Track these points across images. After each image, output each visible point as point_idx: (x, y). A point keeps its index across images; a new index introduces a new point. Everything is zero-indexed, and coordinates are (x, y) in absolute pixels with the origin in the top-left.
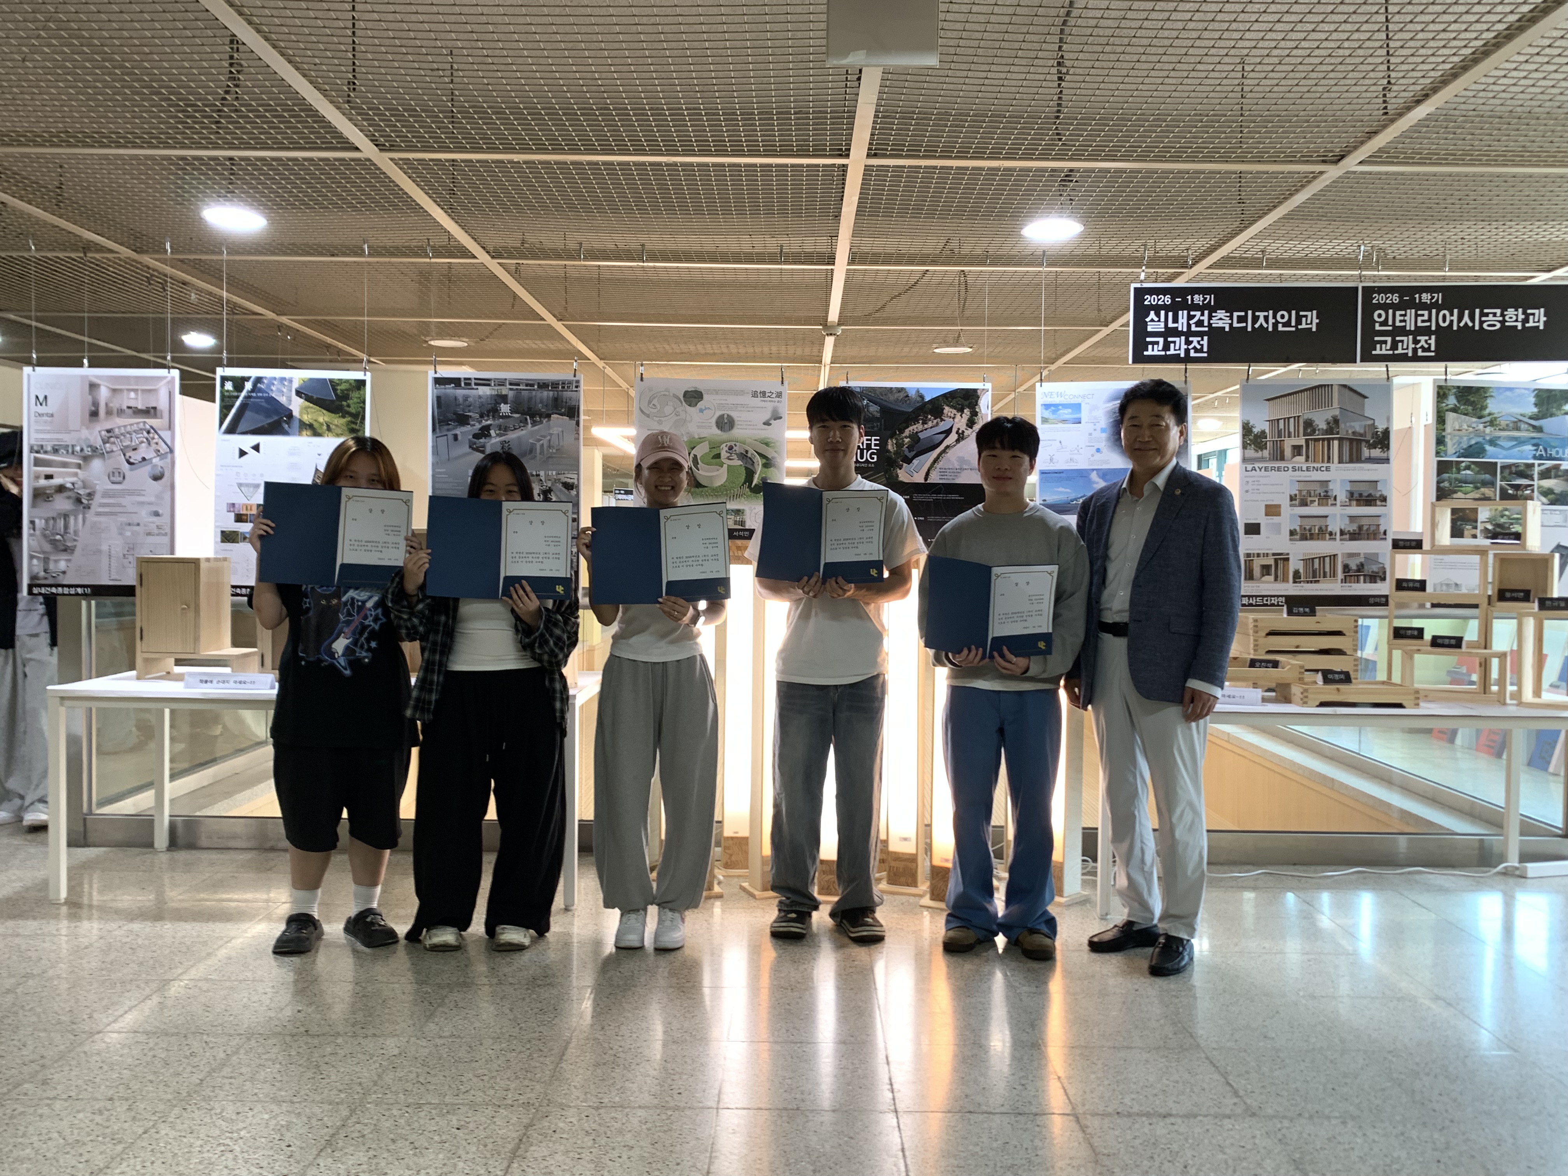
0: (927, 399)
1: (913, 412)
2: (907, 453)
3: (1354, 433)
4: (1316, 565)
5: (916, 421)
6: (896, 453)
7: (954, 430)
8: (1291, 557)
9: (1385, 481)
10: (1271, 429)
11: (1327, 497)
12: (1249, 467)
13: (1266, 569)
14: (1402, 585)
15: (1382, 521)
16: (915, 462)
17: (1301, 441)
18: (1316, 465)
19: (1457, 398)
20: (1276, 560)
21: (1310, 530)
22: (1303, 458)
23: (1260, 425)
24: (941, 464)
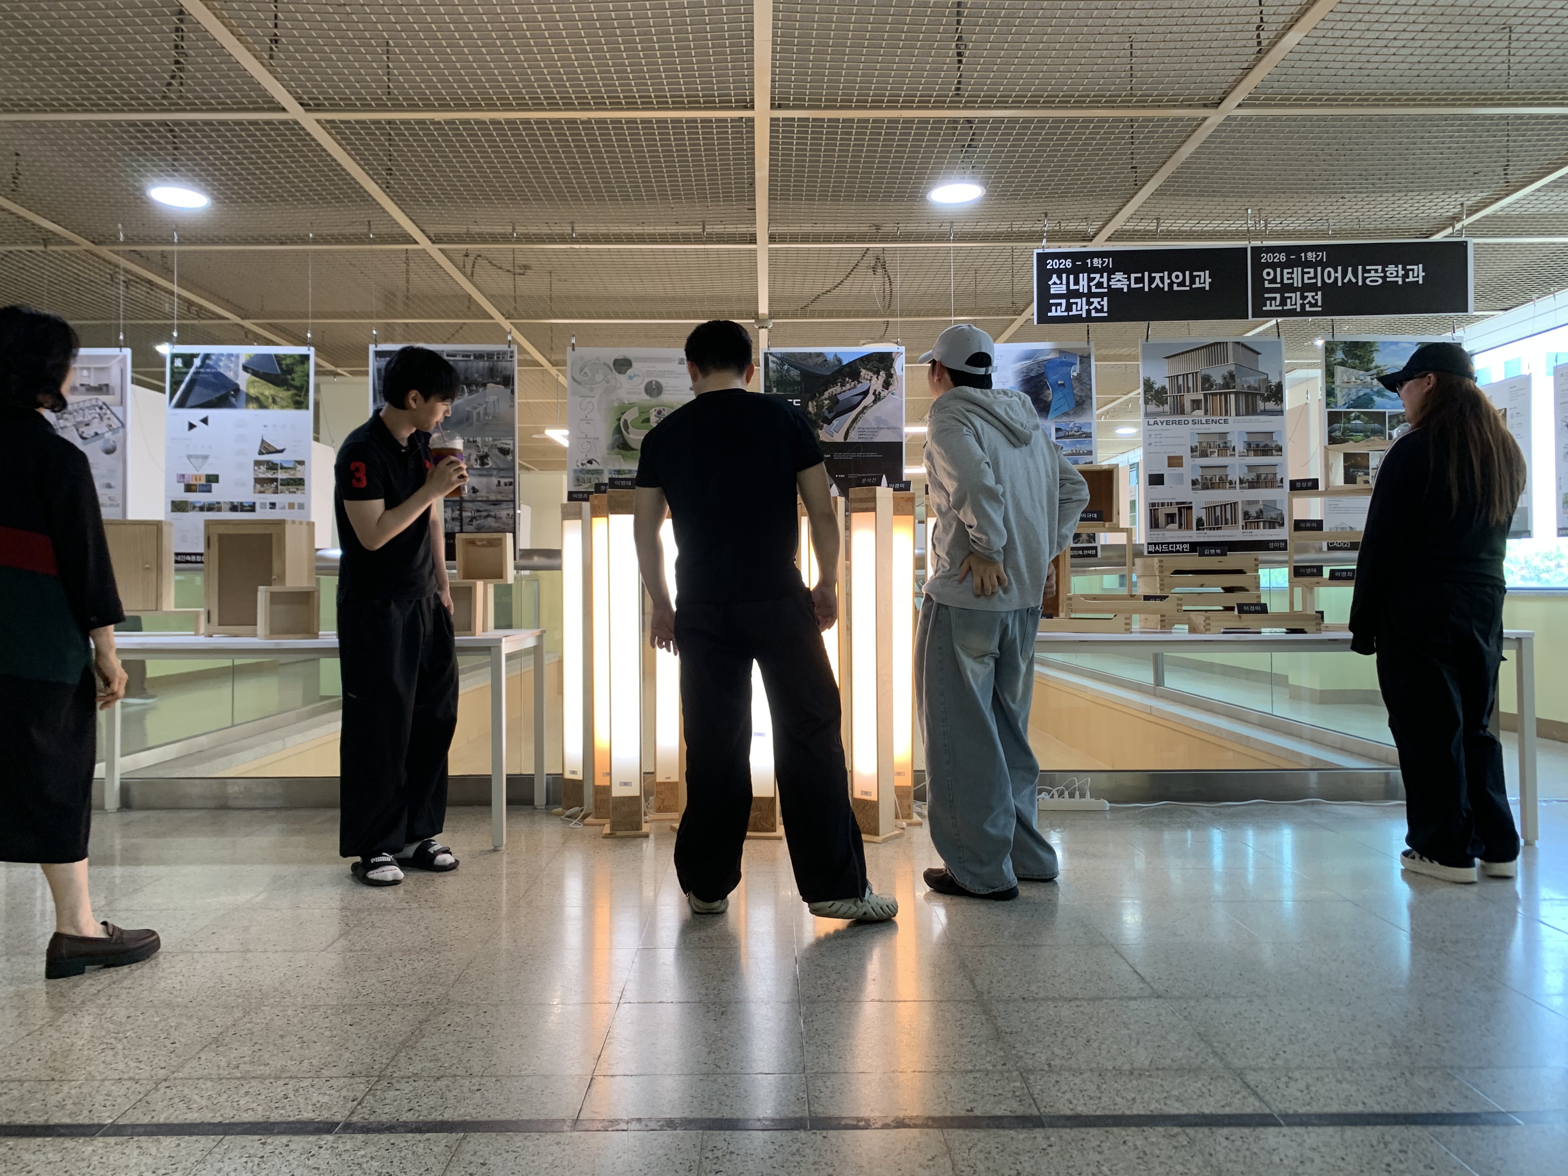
0: (845, 363)
1: (832, 375)
2: (826, 414)
3: (1249, 387)
4: (1218, 513)
5: (835, 384)
6: (816, 414)
7: (871, 392)
8: (1193, 505)
9: (1280, 432)
10: (1171, 384)
11: (1226, 448)
12: (1152, 421)
13: (1170, 518)
14: (1300, 525)
15: (1278, 470)
16: (835, 422)
17: (1200, 396)
18: (1214, 418)
19: (1344, 352)
20: (1180, 509)
21: (1211, 479)
22: (1202, 412)
23: (1160, 381)
24: (859, 424)
